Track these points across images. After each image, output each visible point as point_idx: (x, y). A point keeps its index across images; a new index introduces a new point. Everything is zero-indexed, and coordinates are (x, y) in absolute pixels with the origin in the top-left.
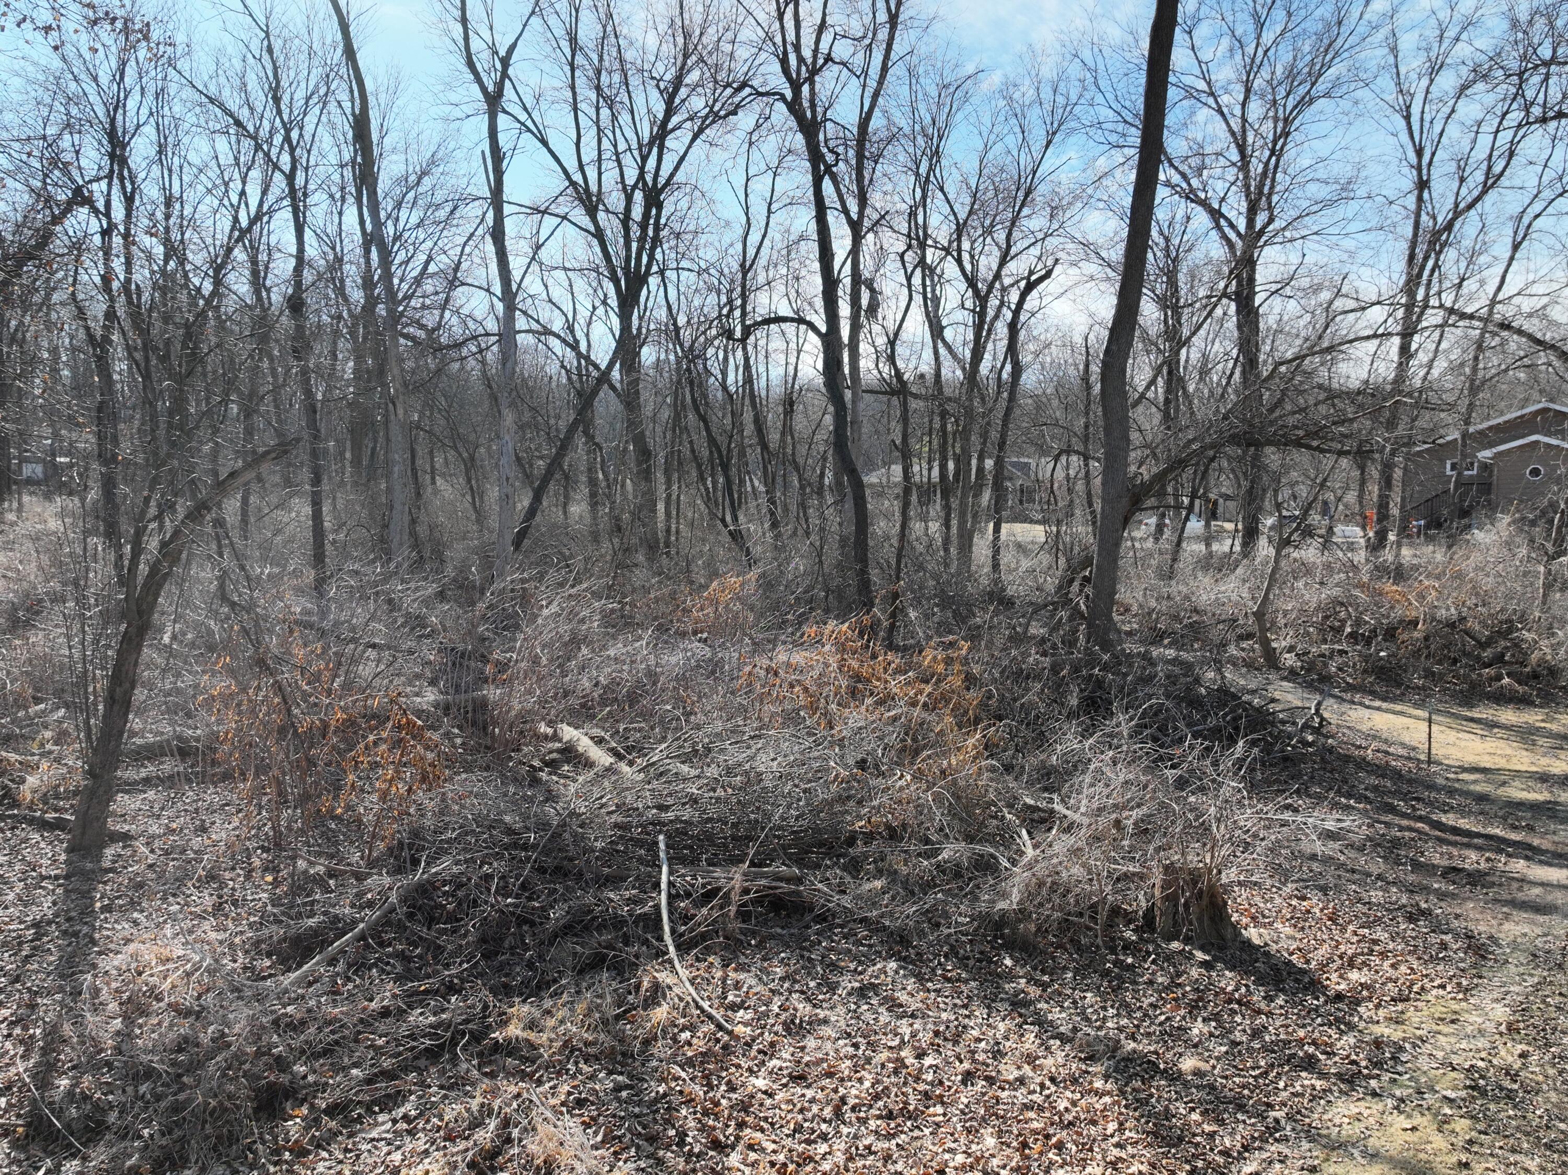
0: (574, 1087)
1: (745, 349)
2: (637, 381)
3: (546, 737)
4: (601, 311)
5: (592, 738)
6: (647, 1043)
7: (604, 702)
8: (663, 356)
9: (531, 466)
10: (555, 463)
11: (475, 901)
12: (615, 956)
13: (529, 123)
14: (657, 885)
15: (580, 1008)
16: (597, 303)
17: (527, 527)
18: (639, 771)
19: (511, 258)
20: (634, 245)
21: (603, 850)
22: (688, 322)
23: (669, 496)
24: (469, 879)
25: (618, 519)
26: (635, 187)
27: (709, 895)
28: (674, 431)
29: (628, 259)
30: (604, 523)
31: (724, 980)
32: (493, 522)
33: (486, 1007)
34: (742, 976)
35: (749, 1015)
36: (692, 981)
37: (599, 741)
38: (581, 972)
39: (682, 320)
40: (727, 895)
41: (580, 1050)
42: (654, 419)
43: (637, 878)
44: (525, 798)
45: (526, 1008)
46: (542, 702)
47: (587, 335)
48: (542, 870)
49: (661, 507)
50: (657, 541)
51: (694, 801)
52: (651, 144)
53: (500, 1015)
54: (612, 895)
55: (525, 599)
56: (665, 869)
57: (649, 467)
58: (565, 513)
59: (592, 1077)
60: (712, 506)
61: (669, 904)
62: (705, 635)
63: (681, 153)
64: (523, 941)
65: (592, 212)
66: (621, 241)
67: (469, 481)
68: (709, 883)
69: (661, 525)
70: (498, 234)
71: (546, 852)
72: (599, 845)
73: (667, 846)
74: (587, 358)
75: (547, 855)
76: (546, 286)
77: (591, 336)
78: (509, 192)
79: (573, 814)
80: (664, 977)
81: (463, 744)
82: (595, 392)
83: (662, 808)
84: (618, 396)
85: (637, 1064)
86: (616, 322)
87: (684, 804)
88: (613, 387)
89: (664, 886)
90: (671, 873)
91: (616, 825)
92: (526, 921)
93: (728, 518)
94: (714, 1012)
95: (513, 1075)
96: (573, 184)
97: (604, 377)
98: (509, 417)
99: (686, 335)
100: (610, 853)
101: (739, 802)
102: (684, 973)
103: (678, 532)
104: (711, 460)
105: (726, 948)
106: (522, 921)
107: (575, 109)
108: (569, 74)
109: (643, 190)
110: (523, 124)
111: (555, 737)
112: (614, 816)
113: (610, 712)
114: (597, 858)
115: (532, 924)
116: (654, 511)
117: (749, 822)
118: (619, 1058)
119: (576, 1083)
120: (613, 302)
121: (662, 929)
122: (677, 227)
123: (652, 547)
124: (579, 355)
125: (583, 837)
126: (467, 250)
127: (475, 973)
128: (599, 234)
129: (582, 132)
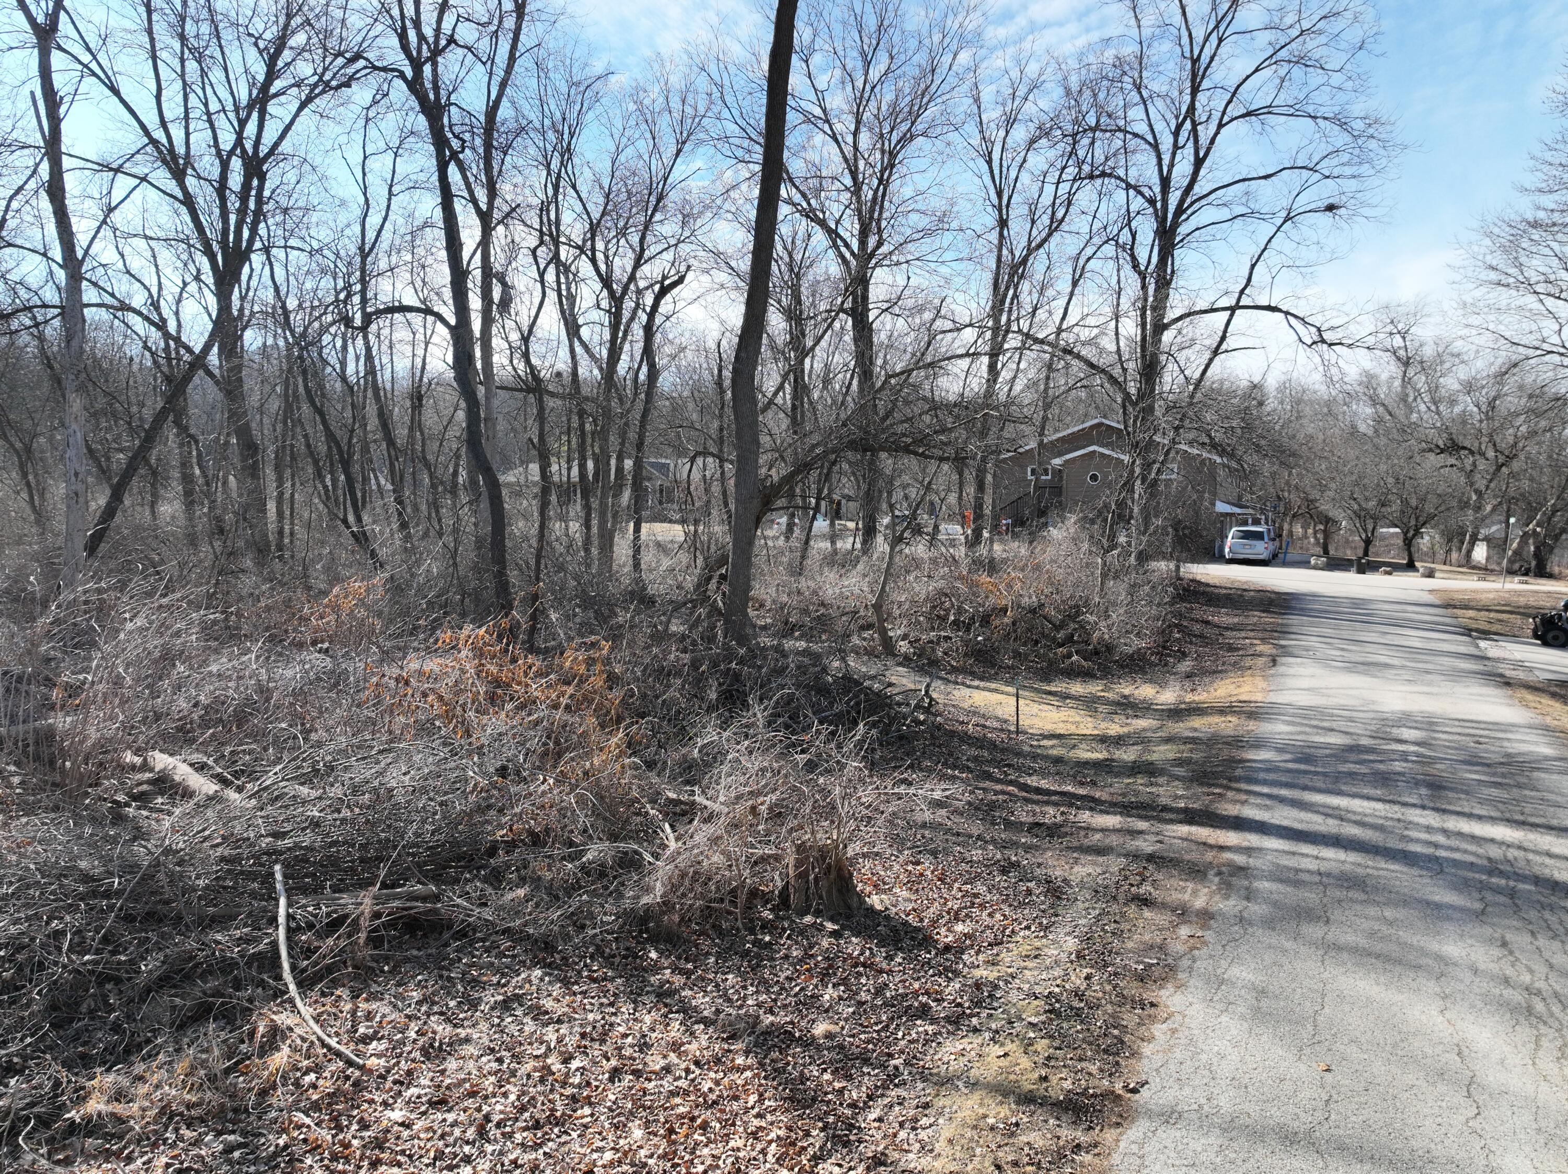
0: (172, 1158)
1: (366, 338)
2: (239, 368)
3: (133, 767)
4: (193, 287)
5: (192, 765)
6: (263, 1093)
7: (205, 723)
8: (270, 342)
9: (108, 459)
10: (139, 457)
11: (41, 964)
12: (223, 1004)
13: (94, 66)
14: (273, 920)
15: (181, 1067)
16: (188, 279)
17: (104, 530)
18: (250, 797)
19: (73, 220)
20: (233, 218)
21: (207, 887)
22: (300, 305)
23: (281, 495)
24: (33, 939)
25: (219, 519)
26: (231, 153)
27: (334, 925)
28: (285, 423)
29: (225, 232)
30: (203, 523)
31: (354, 1013)
32: (59, 524)
33: (57, 1084)
34: (374, 1006)
35: (383, 1046)
36: (317, 1019)
37: (200, 768)
38: (182, 1027)
39: (292, 304)
40: (356, 921)
41: (181, 1114)
42: (261, 410)
43: (250, 915)
44: (106, 839)
45: (111, 1078)
46: (128, 728)
47: (177, 313)
48: (128, 919)
49: (271, 506)
50: (268, 544)
51: (315, 824)
52: (250, 107)
53: (76, 1091)
54: (219, 937)
55: (102, 611)
56: (283, 901)
57: (256, 463)
58: (153, 512)
59: (197, 1143)
60: (331, 504)
61: (289, 939)
62: (326, 645)
63: (287, 121)
64: (106, 1003)
65: (179, 175)
66: (217, 211)
67: (25, 475)
68: (335, 911)
69: (272, 527)
70: (56, 190)
71: (135, 897)
72: (201, 883)
73: (285, 876)
74: (177, 340)
75: (136, 901)
76: (122, 256)
77: (181, 315)
78: (67, 142)
79: (168, 851)
80: (284, 1019)
81: (22, 783)
82: (187, 378)
83: (277, 835)
84: (217, 383)
85: (252, 1118)
86: (212, 301)
87: (304, 829)
88: (210, 374)
89: (282, 919)
90: (289, 905)
91: (223, 859)
92: (109, 979)
93: (351, 518)
94: (342, 1048)
95: (95, 1158)
96: (154, 142)
97: (199, 361)
98: (76, 403)
99: (297, 320)
100: (215, 891)
101: (368, 821)
102: (307, 1011)
103: (292, 534)
104: (329, 455)
105: (356, 977)
106: (103, 979)
107: (154, 58)
108: (144, 16)
109: (242, 157)
110: (86, 66)
111: (146, 767)
112: (220, 849)
113: (213, 735)
114: (200, 898)
115: (118, 981)
116: (264, 511)
117: (380, 842)
118: (230, 1115)
119: (176, 1152)
120: (208, 277)
121: (280, 966)
122: (284, 202)
123: (261, 550)
124: (167, 335)
125: (181, 876)
126: (15, 205)
127: (42, 1047)
128: (188, 201)
129: (164, 85)
